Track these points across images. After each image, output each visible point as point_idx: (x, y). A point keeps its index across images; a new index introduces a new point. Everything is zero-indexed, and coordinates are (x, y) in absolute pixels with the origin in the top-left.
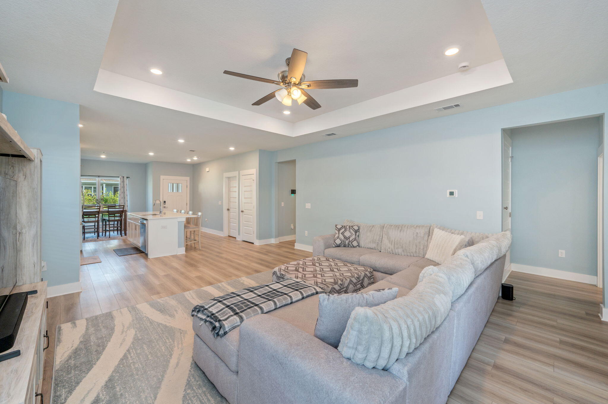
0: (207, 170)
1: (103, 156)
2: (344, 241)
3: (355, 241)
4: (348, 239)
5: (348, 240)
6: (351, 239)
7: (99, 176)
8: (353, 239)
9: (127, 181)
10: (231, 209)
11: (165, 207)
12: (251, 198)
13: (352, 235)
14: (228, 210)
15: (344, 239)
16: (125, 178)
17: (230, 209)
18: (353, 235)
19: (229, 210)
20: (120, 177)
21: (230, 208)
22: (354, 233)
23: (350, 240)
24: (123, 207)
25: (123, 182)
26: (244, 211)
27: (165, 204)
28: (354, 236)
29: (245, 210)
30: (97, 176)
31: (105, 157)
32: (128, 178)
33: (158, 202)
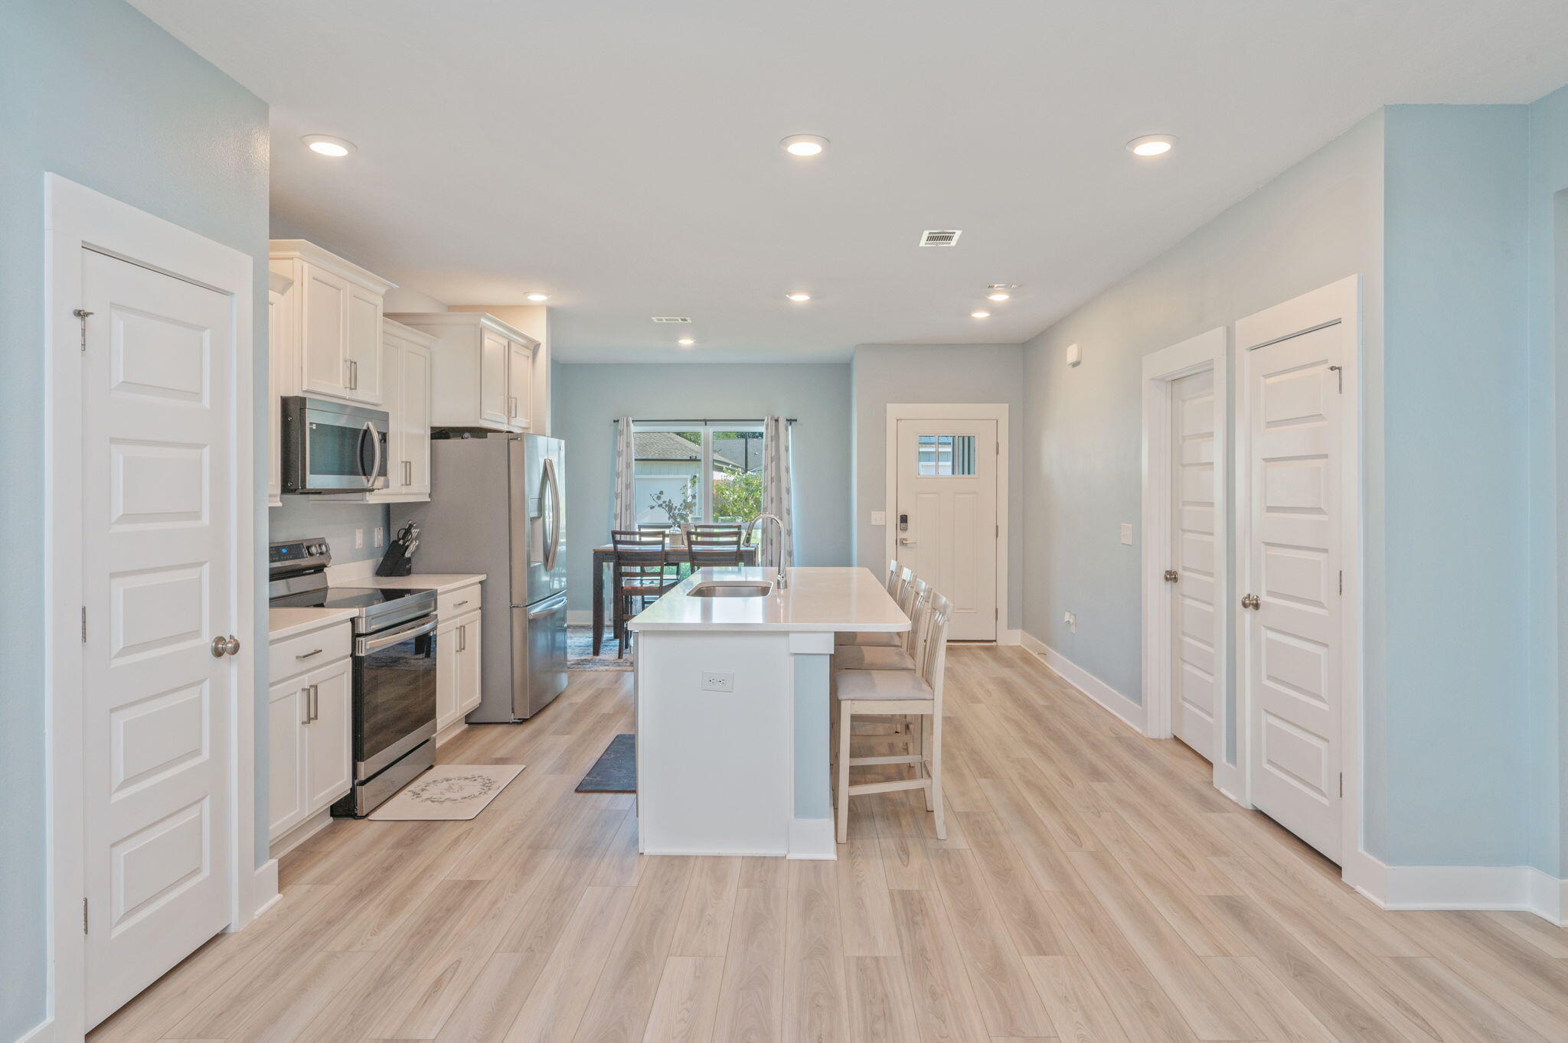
0: (1072, 354)
1: (686, 343)
7: (706, 421)
9: (789, 436)
10: (1187, 574)
11: (903, 543)
12: (1318, 510)
14: (1171, 577)
16: (782, 423)
17: (1180, 572)
19: (1175, 579)
20: (766, 419)
21: (1184, 569)
25: (776, 437)
26: (1264, 599)
27: (905, 529)
29: (1270, 593)
30: (701, 420)
31: (692, 342)
32: (791, 424)
33: (877, 518)
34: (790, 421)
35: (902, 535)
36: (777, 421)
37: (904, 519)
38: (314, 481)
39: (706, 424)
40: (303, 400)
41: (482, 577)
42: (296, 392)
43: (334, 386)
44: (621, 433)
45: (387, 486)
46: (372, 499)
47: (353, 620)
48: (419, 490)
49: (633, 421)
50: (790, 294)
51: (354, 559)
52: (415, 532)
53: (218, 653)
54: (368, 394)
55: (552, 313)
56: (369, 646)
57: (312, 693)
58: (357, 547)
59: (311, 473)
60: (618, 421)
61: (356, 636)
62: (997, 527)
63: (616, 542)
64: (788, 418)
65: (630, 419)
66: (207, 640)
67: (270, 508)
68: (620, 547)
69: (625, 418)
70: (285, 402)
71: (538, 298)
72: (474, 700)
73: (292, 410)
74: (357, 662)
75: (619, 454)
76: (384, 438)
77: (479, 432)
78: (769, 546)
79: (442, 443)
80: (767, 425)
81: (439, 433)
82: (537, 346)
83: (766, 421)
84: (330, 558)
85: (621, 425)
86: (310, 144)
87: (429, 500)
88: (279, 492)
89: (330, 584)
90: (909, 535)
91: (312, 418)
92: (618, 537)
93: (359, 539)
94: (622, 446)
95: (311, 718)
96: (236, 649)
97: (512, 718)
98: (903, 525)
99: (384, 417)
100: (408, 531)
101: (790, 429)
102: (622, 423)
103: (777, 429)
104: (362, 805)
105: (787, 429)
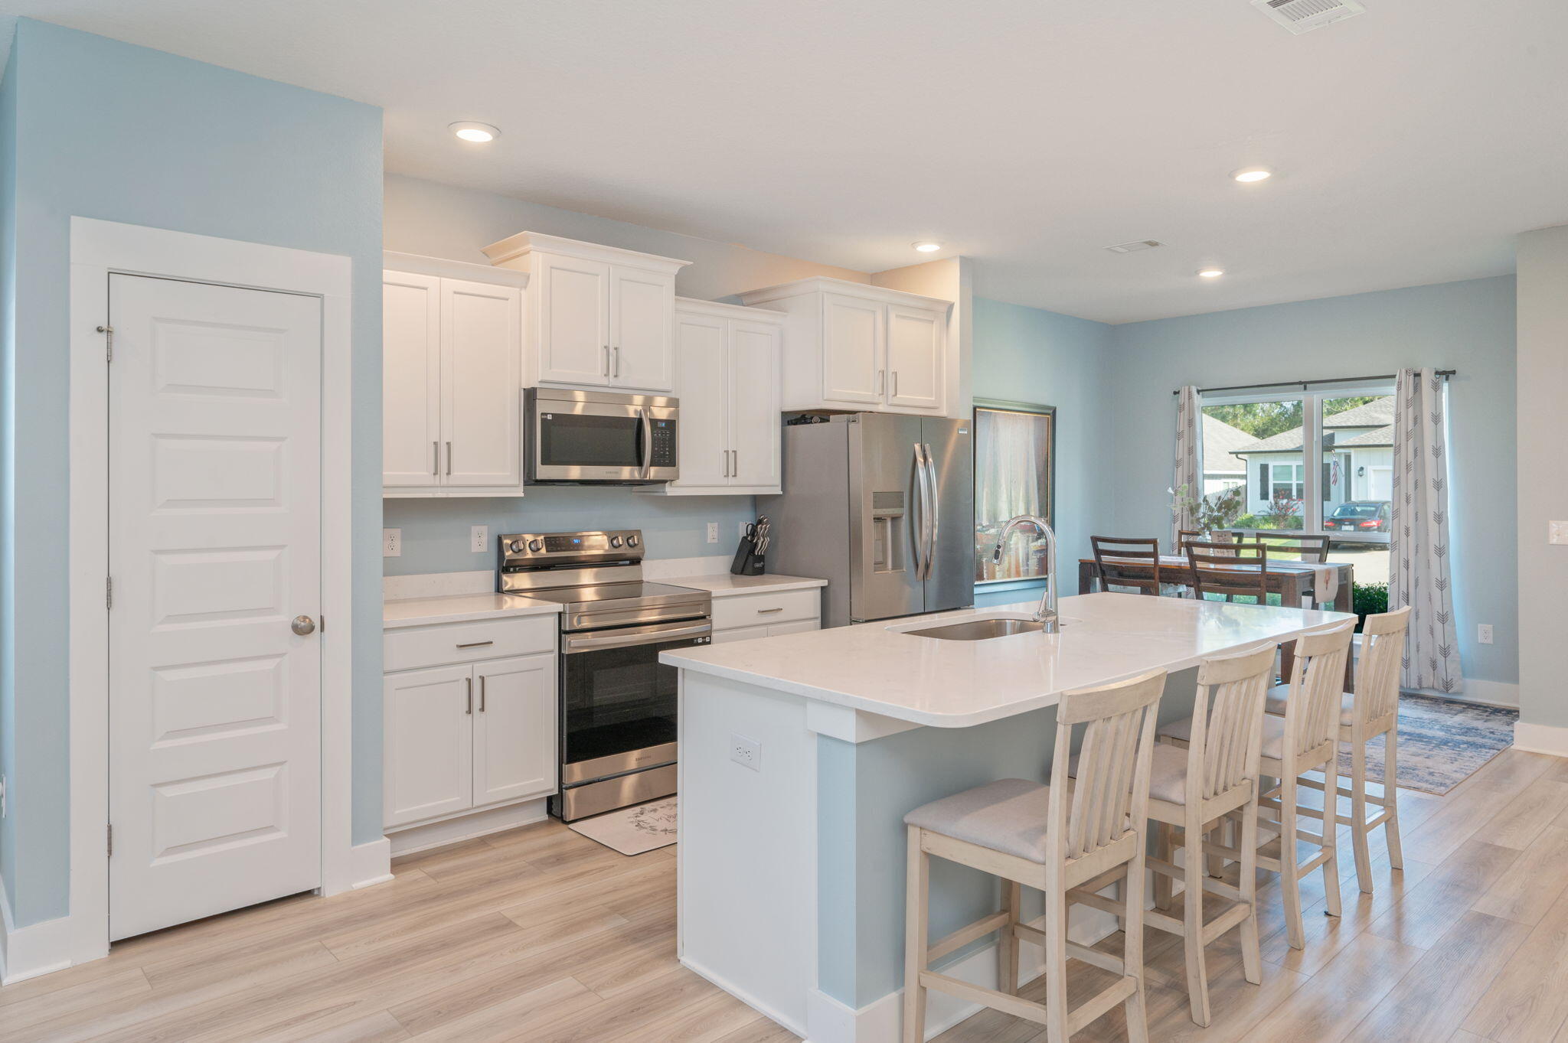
1: (1213, 275)
7: (1304, 383)
9: (1442, 398)
16: (1427, 378)
20: (1398, 373)
30: (1300, 383)
31: (1221, 273)
32: (1447, 379)
34: (1447, 374)
36: (1417, 375)
38: (562, 472)
39: (1305, 388)
40: (549, 391)
41: (825, 583)
42: (531, 383)
43: (589, 374)
44: (1181, 408)
45: (681, 476)
46: (670, 490)
47: (559, 615)
48: (758, 478)
49: (1198, 392)
52: (767, 528)
53: (301, 630)
54: (648, 378)
55: (969, 265)
57: (477, 684)
58: (709, 542)
59: (543, 464)
60: (1178, 393)
61: (562, 632)
63: (1098, 553)
64: (1442, 369)
65: (1194, 390)
69: (1187, 388)
70: (529, 394)
73: (529, 400)
74: (570, 660)
75: (1179, 436)
76: (666, 425)
77: (824, 415)
78: (1403, 571)
79: (802, 429)
80: (1400, 383)
81: (795, 419)
82: (951, 306)
83: (1397, 377)
84: (641, 551)
85: (1183, 398)
86: (457, 131)
87: (781, 493)
88: (519, 479)
89: (646, 578)
92: (1102, 546)
93: (712, 533)
94: (1182, 424)
99: (669, 403)
101: (1445, 386)
102: (1184, 395)
103: (1417, 388)
104: (571, 811)
105: (1436, 387)
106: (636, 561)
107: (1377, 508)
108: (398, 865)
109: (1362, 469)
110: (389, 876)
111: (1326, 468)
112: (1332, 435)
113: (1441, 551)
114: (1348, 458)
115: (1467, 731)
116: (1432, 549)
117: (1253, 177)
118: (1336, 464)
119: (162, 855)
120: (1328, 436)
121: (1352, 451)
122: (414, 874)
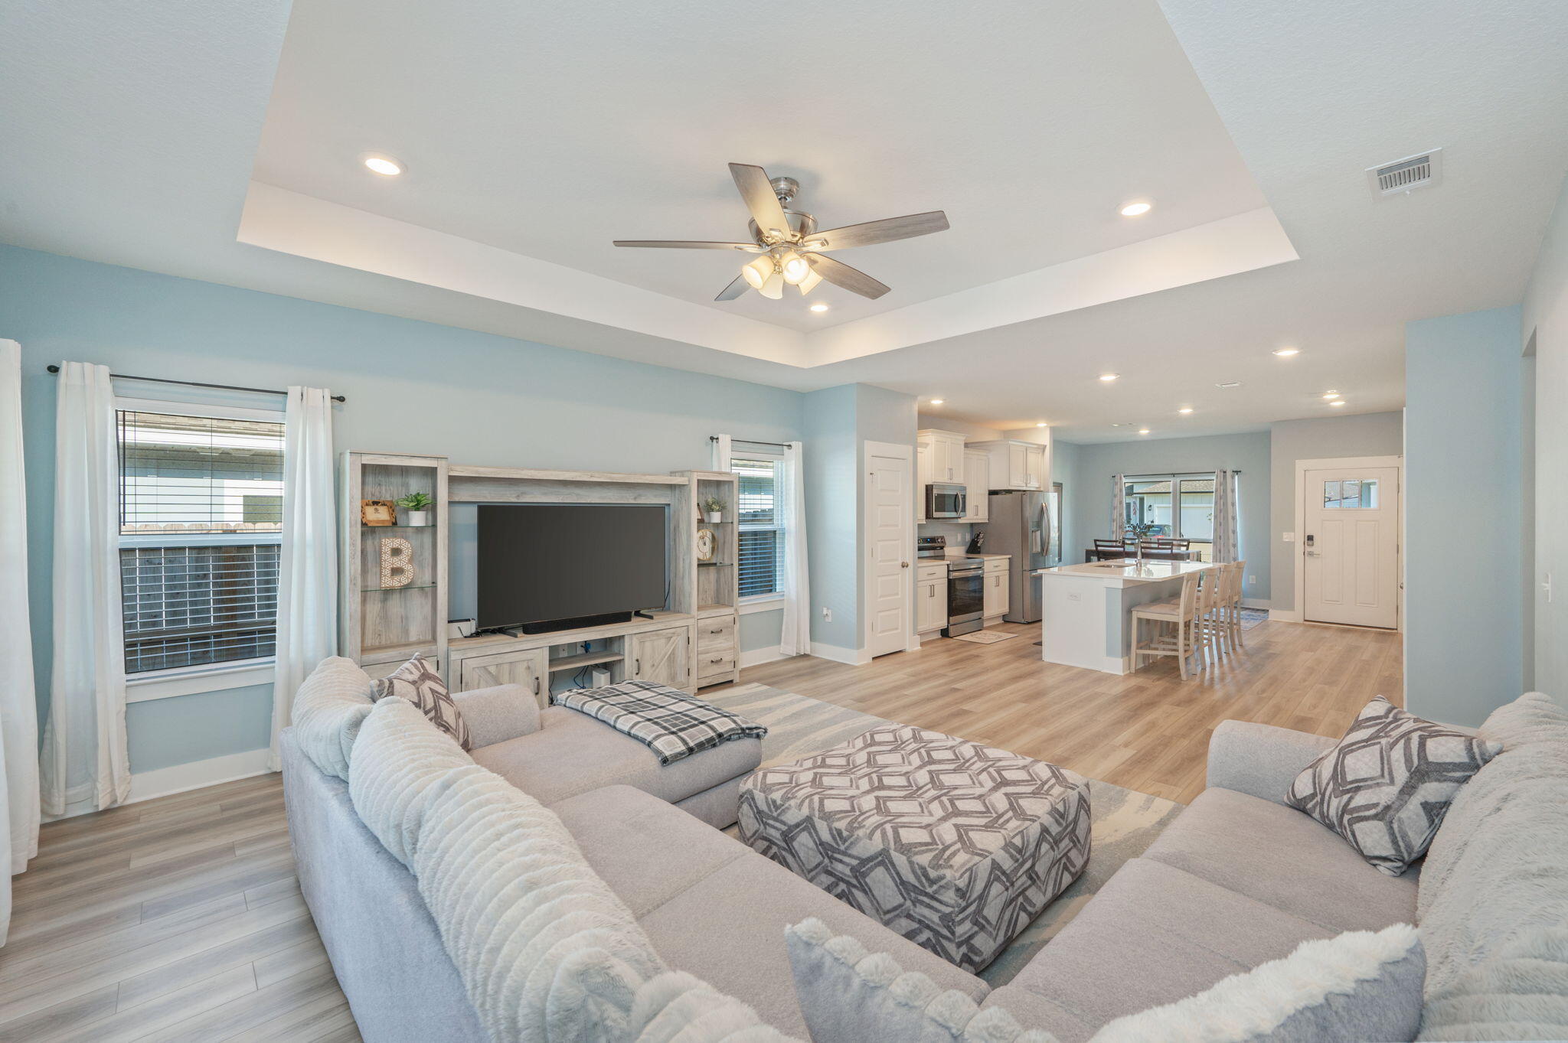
1: (1144, 432)
2: (1326, 789)
3: (1376, 822)
4: (1348, 791)
5: (1346, 797)
6: (1360, 799)
8: (1376, 805)
11: (1310, 554)
13: (1387, 779)
15: (1328, 784)
16: (1229, 474)
18: (1392, 782)
22: (1401, 775)
23: (1352, 805)
24: (1186, 543)
27: (1311, 545)
28: (1394, 790)
30: (1171, 474)
31: (1148, 431)
32: (1237, 474)
33: (1287, 537)
34: (1237, 472)
35: (1308, 549)
36: (1225, 472)
37: (1310, 538)
38: (936, 515)
39: (1174, 476)
40: (932, 486)
41: (1010, 556)
42: (930, 483)
43: (943, 479)
44: (1116, 483)
45: (965, 516)
46: (960, 521)
47: (948, 565)
48: (982, 517)
50: (1180, 409)
51: (957, 546)
52: (981, 535)
53: (903, 567)
54: (958, 480)
55: (1053, 431)
56: (954, 575)
57: (932, 587)
58: (958, 542)
59: (936, 511)
60: (1115, 476)
61: (949, 571)
62: (1398, 546)
63: (1097, 546)
64: (1235, 470)
65: (1123, 475)
66: (900, 562)
67: (918, 524)
68: (1099, 548)
69: (1119, 475)
70: (927, 486)
71: (1042, 425)
72: (1005, 609)
73: (929, 489)
74: (949, 581)
75: (1115, 496)
76: (964, 497)
77: (1009, 492)
79: (994, 497)
80: (1218, 475)
81: (992, 493)
82: (1044, 447)
83: (1216, 472)
84: (945, 543)
85: (1117, 479)
87: (988, 521)
88: (924, 518)
89: (946, 554)
90: (1315, 549)
91: (935, 492)
92: (1098, 543)
93: (959, 538)
94: (1117, 491)
95: (932, 595)
96: (907, 566)
97: (1023, 621)
98: (1310, 542)
99: (965, 489)
100: (978, 535)
101: (1236, 477)
102: (1117, 478)
103: (1225, 477)
104: (951, 634)
105: (1233, 477)
106: (942, 548)
107: (1161, 529)
108: (922, 644)
109: (1150, 506)
110: (920, 648)
111: (1128, 505)
112: (1132, 486)
113: (1235, 546)
114: (1142, 500)
115: (1249, 615)
116: (1231, 545)
117: (1186, 411)
118: (1135, 503)
119: (880, 633)
120: (1128, 487)
121: (1145, 496)
122: (927, 647)
